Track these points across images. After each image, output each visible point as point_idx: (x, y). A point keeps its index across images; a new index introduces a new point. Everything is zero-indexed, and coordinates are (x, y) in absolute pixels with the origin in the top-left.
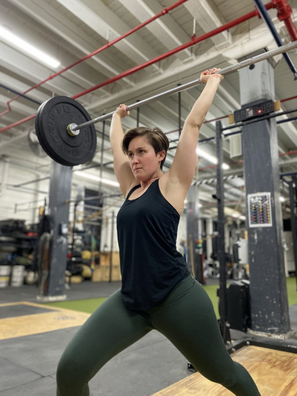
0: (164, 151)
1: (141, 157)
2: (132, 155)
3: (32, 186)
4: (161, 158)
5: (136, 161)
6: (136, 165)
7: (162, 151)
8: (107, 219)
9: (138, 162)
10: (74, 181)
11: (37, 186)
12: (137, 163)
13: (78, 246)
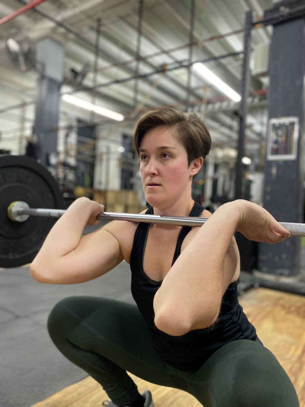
0: (202, 158)
1: (163, 163)
2: (147, 158)
3: (17, 112)
4: (194, 170)
5: (153, 170)
6: (152, 177)
7: (199, 159)
8: (101, 155)
9: (156, 173)
10: (62, 108)
11: (23, 112)
12: (154, 174)
13: (71, 182)
